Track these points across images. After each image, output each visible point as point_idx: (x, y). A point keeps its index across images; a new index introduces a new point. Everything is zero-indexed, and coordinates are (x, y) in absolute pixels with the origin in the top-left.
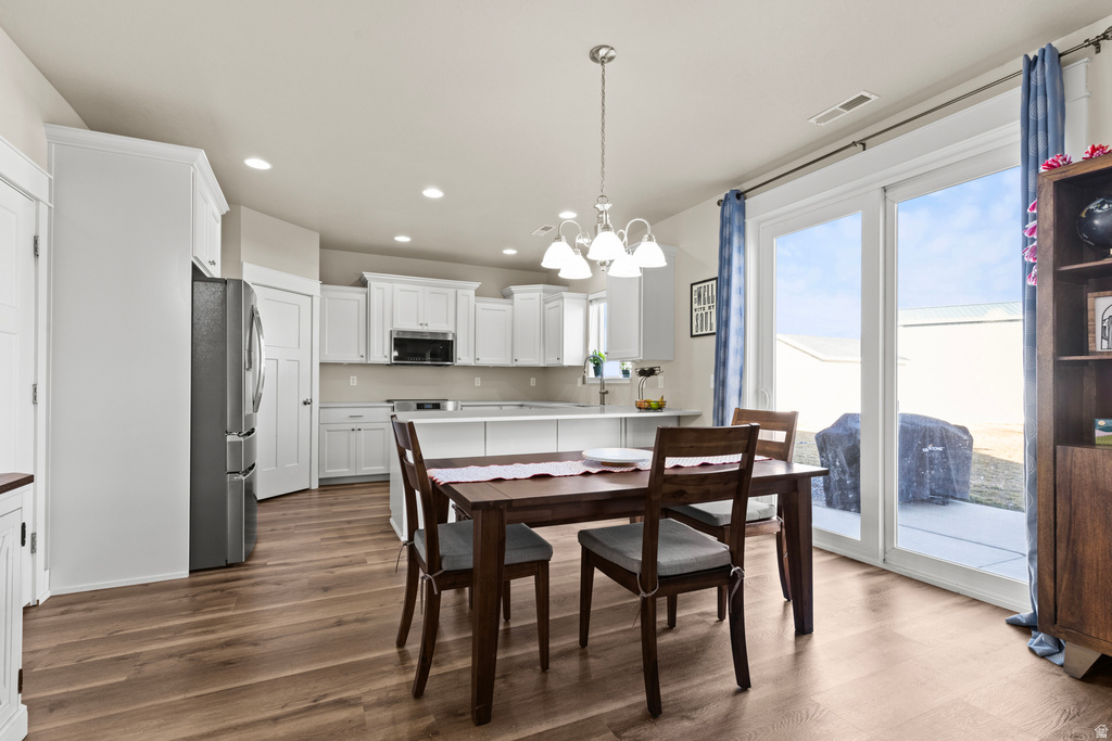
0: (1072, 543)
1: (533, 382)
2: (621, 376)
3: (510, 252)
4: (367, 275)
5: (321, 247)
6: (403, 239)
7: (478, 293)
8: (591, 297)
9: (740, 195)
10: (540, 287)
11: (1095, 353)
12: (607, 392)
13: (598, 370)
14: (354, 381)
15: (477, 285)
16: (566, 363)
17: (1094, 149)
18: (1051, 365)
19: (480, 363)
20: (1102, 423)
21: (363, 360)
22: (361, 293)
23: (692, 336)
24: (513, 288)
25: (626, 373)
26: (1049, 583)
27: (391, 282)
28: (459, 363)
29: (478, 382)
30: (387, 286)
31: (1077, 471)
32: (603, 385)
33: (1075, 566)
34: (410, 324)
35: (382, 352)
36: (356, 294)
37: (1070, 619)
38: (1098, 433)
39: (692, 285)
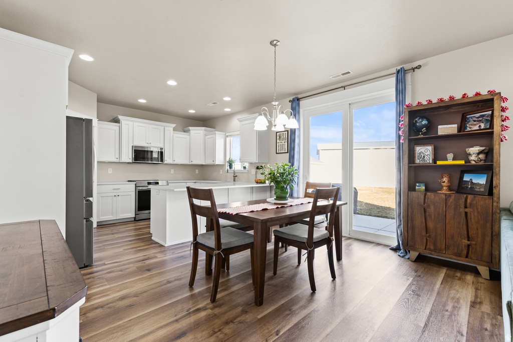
0: (412, 221)
1: (197, 171)
2: (243, 169)
3: (192, 111)
4: (120, 117)
5: (97, 102)
6: (142, 101)
7: (174, 129)
8: (227, 134)
9: (298, 99)
10: (204, 128)
11: (416, 164)
12: (237, 176)
13: (231, 166)
14: (110, 171)
15: (174, 125)
16: (217, 163)
17: (419, 103)
18: (407, 167)
19: (175, 163)
20: (417, 184)
21: (117, 161)
22: (116, 126)
23: (277, 153)
24: (190, 128)
25: (245, 168)
26: (406, 234)
27: (132, 121)
28: (165, 162)
29: (172, 171)
30: (131, 123)
31: (414, 199)
32: (234, 173)
33: (413, 228)
34: (141, 143)
35: (128, 156)
36: (114, 126)
37: (412, 244)
38: (417, 188)
39: (277, 133)
